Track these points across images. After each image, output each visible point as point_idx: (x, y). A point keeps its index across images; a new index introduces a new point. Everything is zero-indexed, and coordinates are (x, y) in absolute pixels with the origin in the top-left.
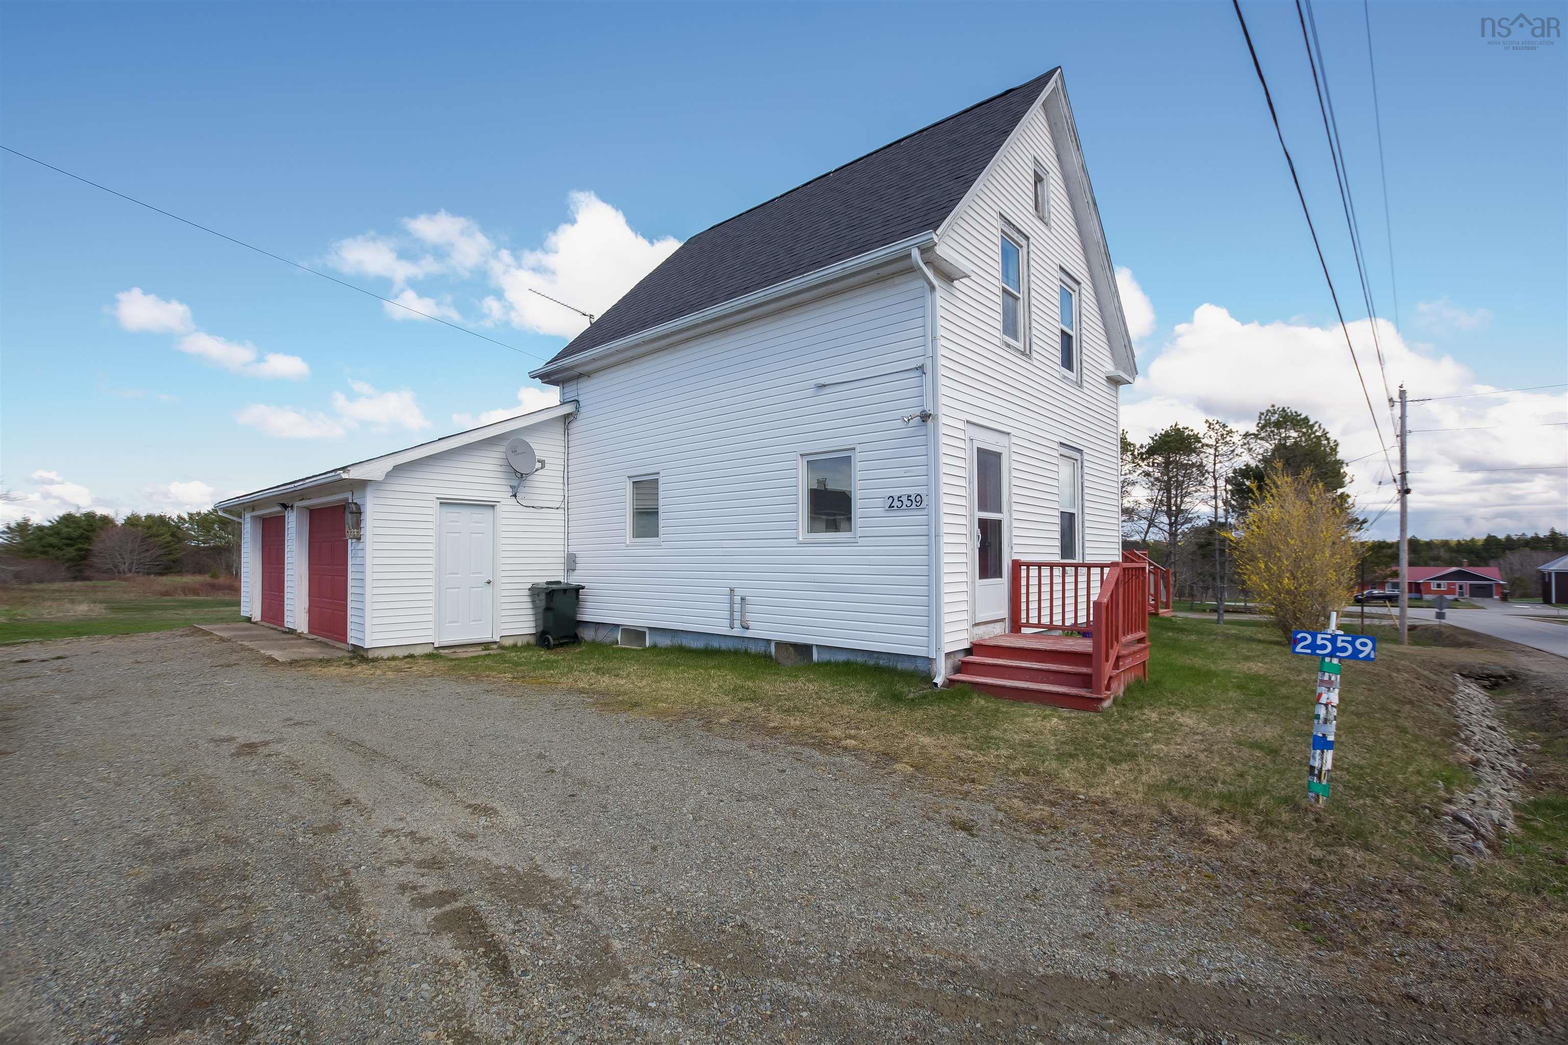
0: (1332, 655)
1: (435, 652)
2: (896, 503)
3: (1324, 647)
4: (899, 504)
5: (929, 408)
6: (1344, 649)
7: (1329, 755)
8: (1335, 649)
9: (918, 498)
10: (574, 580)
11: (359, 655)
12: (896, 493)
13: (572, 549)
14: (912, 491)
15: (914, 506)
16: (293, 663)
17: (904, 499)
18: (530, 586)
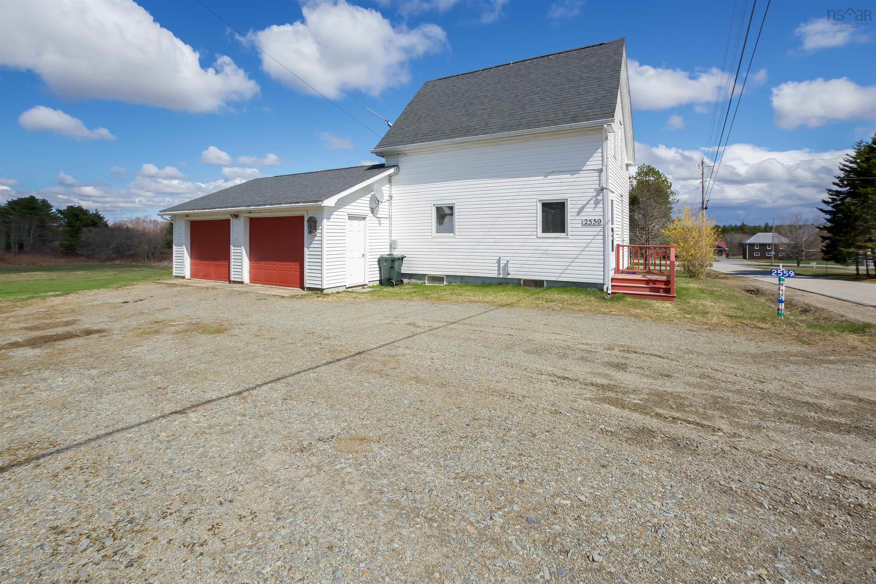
0: (782, 276)
1: (346, 290)
2: (588, 222)
3: (780, 274)
4: (590, 223)
5: (604, 186)
6: (786, 274)
7: (783, 304)
8: (784, 274)
9: (599, 221)
10: (397, 253)
11: (319, 291)
12: (588, 218)
13: (393, 238)
14: (597, 218)
15: (597, 224)
16: (293, 297)
17: (592, 221)
18: (379, 256)
